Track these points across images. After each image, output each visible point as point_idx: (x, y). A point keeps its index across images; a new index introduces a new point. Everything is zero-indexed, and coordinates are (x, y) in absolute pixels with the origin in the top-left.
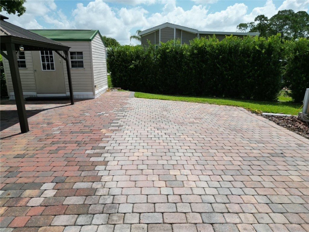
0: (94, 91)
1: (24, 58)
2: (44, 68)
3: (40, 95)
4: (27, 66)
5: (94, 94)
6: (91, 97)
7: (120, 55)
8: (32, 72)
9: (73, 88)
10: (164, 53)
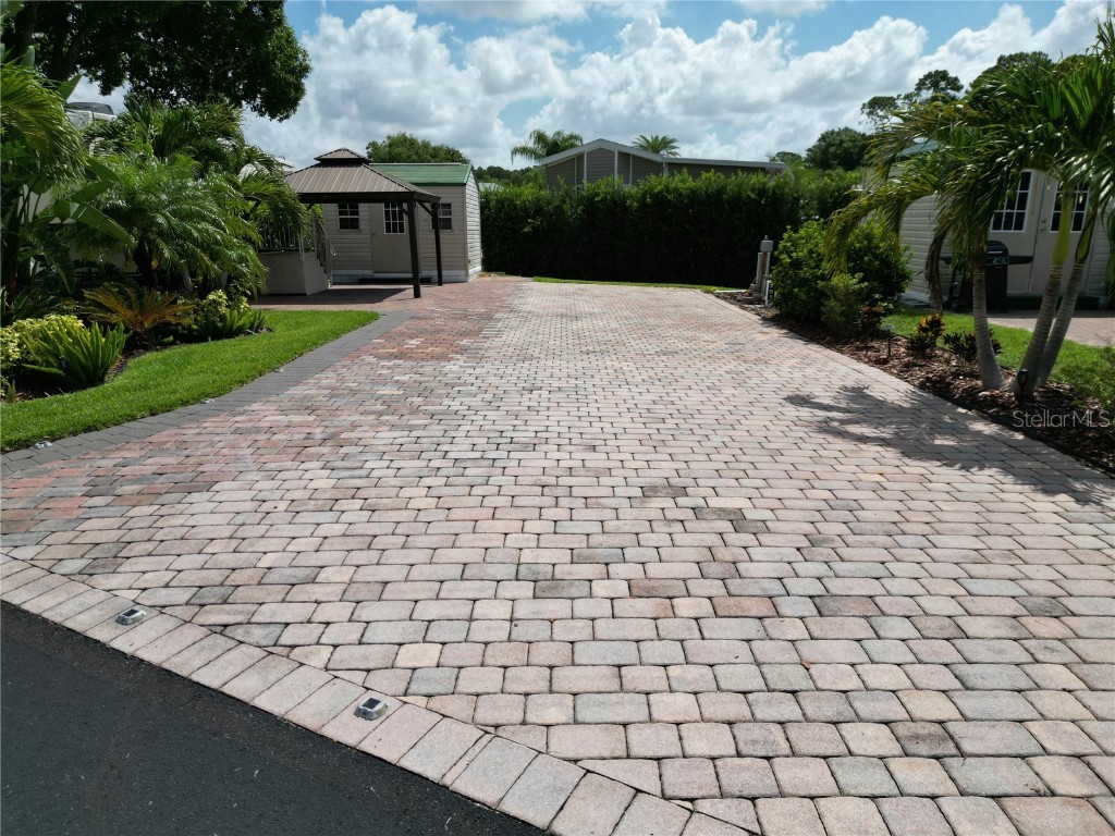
0: (466, 270)
1: (357, 213)
2: (388, 231)
3: (377, 276)
4: (361, 227)
5: (467, 275)
6: (462, 278)
7: (503, 207)
8: (369, 236)
9: (443, 263)
10: (589, 203)
